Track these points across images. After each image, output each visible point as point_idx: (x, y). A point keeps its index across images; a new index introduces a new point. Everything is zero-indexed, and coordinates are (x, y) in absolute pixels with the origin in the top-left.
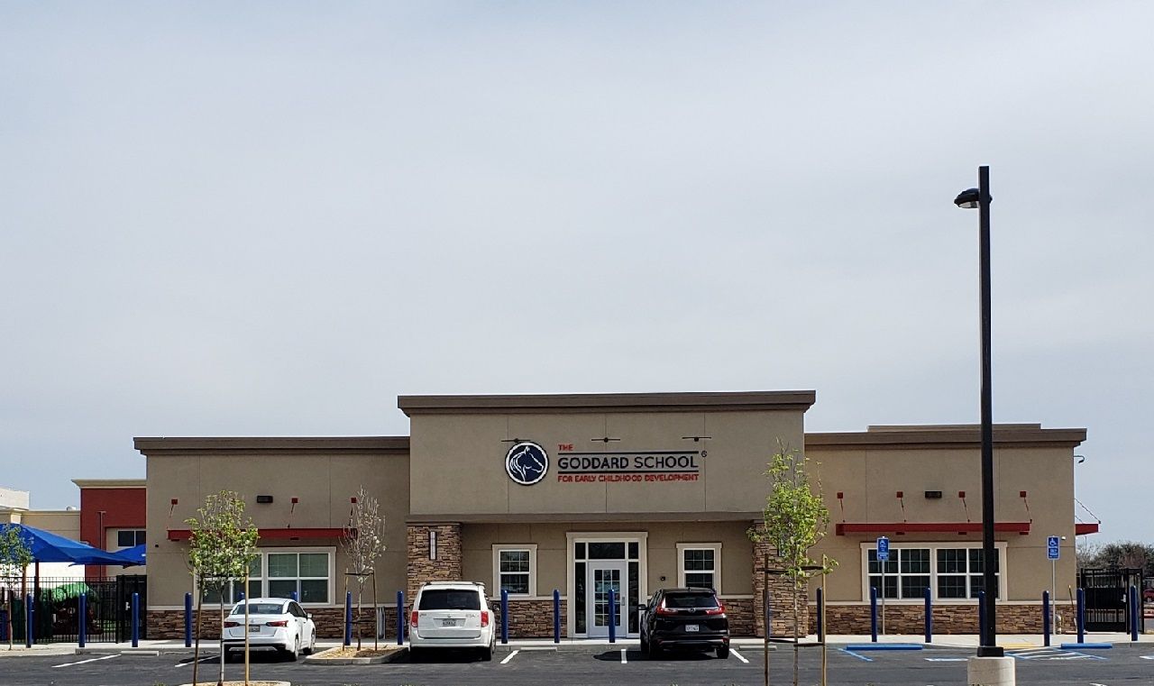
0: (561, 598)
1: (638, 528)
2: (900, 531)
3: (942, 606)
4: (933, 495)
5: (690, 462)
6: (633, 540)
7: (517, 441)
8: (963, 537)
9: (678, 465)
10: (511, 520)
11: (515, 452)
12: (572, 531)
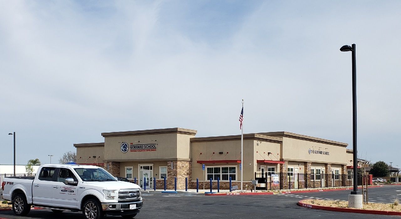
0: (136, 179)
1: (151, 162)
2: (214, 162)
3: (222, 182)
4: (221, 153)
5: (155, 146)
6: (151, 165)
7: (123, 143)
8: (227, 164)
9: (152, 147)
10: (129, 161)
11: (122, 145)
12: (140, 163)
